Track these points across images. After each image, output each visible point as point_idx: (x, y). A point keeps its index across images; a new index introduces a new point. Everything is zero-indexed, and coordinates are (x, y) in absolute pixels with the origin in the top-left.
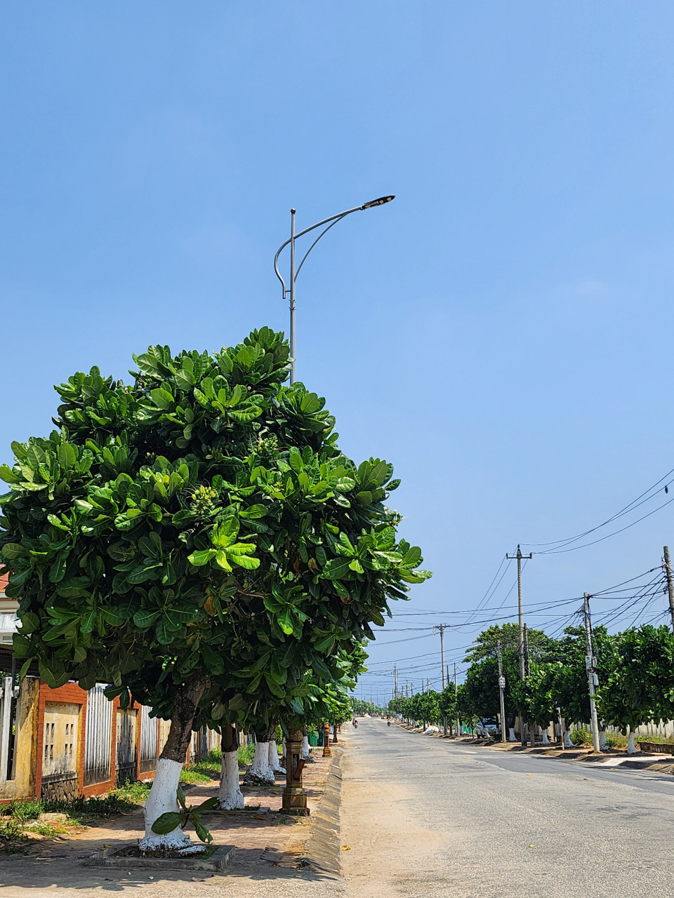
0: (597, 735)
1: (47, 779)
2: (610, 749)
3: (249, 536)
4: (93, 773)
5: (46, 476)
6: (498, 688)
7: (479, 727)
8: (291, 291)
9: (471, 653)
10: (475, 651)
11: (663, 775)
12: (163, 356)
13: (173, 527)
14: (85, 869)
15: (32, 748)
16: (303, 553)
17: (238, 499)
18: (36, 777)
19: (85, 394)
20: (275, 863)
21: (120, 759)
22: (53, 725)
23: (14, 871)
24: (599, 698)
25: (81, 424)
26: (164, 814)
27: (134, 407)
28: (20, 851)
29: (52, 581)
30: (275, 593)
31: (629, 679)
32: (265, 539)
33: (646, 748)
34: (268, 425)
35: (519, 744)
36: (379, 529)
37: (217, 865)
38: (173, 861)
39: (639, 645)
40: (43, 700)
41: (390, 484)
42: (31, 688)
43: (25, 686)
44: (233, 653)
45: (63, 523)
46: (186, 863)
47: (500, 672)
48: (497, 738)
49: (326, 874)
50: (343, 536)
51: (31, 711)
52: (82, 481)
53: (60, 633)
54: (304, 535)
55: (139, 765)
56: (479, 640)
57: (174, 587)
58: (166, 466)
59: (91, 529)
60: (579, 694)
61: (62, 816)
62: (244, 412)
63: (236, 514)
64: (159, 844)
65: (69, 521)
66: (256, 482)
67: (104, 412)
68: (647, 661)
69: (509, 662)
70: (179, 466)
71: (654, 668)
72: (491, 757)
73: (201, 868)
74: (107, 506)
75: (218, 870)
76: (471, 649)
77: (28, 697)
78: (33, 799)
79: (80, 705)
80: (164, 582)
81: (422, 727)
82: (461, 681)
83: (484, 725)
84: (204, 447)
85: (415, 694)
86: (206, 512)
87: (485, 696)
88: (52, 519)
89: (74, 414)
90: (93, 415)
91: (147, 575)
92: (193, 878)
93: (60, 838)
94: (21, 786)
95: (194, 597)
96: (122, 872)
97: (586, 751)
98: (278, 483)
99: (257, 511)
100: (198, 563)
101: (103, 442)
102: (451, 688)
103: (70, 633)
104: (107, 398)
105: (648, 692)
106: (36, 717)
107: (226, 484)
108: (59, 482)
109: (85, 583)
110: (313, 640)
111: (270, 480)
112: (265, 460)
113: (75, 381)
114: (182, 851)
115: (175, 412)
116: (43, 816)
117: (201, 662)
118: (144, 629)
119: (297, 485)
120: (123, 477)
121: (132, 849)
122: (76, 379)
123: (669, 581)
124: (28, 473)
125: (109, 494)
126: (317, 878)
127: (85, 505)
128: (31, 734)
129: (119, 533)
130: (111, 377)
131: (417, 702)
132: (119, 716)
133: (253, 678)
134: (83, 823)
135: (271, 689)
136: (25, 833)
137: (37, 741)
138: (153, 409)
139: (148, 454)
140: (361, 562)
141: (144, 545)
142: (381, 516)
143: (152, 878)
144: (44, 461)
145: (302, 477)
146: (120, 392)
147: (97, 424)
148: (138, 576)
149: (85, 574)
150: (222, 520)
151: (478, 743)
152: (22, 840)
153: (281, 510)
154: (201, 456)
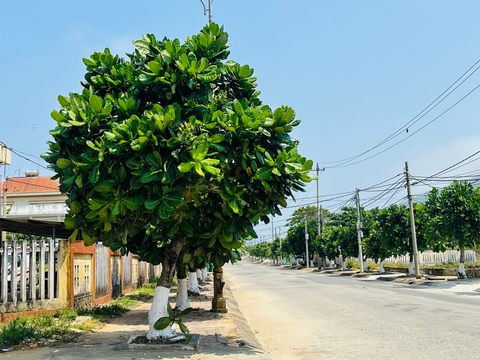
0: (362, 264)
1: (76, 297)
2: (368, 271)
3: (213, 154)
4: (100, 292)
5: (84, 116)
6: (305, 240)
7: (293, 260)
8: (209, 10)
9: (289, 221)
10: (291, 220)
11: (403, 284)
12: (151, 41)
13: (167, 148)
14: (117, 352)
15: (68, 279)
16: (244, 164)
17: (205, 130)
18: (71, 296)
19: (103, 66)
20: (226, 344)
21: (113, 283)
22: (78, 266)
23: (74, 354)
24: (364, 245)
25: (102, 85)
26: (161, 318)
27: (136, 74)
28: (71, 340)
29: (91, 182)
30: (228, 189)
31: (383, 234)
32: (222, 155)
33: (388, 270)
34: (219, 85)
35: (317, 268)
36: (288, 149)
37: (195, 347)
38: (169, 346)
39: (389, 216)
40: (73, 252)
41: (294, 122)
42: (65, 246)
43: (62, 245)
44: (199, 224)
45: (96, 146)
46: (177, 347)
47: (306, 232)
48: (304, 265)
49: (256, 350)
50: (267, 154)
51: (66, 259)
52: (107, 120)
53: (97, 214)
54: (245, 153)
55: (122, 286)
56: (294, 215)
57: (169, 185)
58: (160, 110)
59: (115, 150)
60: (353, 242)
61: (89, 318)
62: (207, 76)
63: (206, 139)
64: (158, 336)
65: (100, 145)
66: (216, 120)
67: (116, 77)
68: (393, 225)
69: (310, 226)
70: (169, 110)
71: (397, 228)
72: (304, 276)
73: (186, 349)
74: (125, 135)
75: (196, 350)
76: (290, 219)
77: (64, 251)
78: (70, 309)
79: (92, 255)
80: (163, 182)
81: (261, 260)
82: (284, 236)
83: (296, 258)
84: (183, 98)
85: (257, 243)
86: (188, 139)
87: (298, 244)
88: (89, 143)
89: (97, 79)
90: (109, 79)
91: (152, 178)
92: (184, 356)
93: (92, 331)
94: (62, 301)
95: (180, 191)
96: (140, 353)
97: (356, 272)
98: (230, 121)
99: (218, 138)
100: (183, 170)
101: (117, 96)
102: (277, 240)
103: (103, 214)
104: (117, 68)
105: (394, 241)
106: (69, 262)
107: (197, 122)
108: (93, 121)
109: (112, 183)
110: (247, 216)
111: (225, 119)
112: (220, 106)
113: (94, 58)
114: (172, 339)
115: (164, 76)
116: (78, 318)
117: (180, 230)
118: (151, 210)
119: (240, 122)
120: (134, 117)
121: (142, 339)
122: (95, 56)
123: (408, 181)
124: (72, 115)
125: (125, 128)
126: (252, 353)
127: (111, 135)
128: (67, 272)
129: (132, 152)
130: (117, 55)
131: (258, 247)
132: (112, 260)
133: (211, 239)
134: (102, 322)
135: (223, 245)
136: (72, 329)
137: (70, 276)
138: (150, 74)
139: (147, 103)
140: (278, 169)
141: (149, 160)
142: (288, 142)
143: (159, 357)
144: (81, 107)
145: (244, 118)
146: (125, 65)
147: (112, 84)
148: (146, 179)
149: (111, 178)
150: (198, 144)
151: (293, 268)
152: (71, 334)
153: (231, 138)
154: (181, 103)
